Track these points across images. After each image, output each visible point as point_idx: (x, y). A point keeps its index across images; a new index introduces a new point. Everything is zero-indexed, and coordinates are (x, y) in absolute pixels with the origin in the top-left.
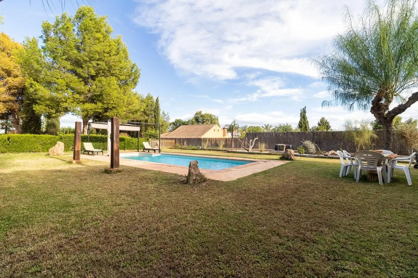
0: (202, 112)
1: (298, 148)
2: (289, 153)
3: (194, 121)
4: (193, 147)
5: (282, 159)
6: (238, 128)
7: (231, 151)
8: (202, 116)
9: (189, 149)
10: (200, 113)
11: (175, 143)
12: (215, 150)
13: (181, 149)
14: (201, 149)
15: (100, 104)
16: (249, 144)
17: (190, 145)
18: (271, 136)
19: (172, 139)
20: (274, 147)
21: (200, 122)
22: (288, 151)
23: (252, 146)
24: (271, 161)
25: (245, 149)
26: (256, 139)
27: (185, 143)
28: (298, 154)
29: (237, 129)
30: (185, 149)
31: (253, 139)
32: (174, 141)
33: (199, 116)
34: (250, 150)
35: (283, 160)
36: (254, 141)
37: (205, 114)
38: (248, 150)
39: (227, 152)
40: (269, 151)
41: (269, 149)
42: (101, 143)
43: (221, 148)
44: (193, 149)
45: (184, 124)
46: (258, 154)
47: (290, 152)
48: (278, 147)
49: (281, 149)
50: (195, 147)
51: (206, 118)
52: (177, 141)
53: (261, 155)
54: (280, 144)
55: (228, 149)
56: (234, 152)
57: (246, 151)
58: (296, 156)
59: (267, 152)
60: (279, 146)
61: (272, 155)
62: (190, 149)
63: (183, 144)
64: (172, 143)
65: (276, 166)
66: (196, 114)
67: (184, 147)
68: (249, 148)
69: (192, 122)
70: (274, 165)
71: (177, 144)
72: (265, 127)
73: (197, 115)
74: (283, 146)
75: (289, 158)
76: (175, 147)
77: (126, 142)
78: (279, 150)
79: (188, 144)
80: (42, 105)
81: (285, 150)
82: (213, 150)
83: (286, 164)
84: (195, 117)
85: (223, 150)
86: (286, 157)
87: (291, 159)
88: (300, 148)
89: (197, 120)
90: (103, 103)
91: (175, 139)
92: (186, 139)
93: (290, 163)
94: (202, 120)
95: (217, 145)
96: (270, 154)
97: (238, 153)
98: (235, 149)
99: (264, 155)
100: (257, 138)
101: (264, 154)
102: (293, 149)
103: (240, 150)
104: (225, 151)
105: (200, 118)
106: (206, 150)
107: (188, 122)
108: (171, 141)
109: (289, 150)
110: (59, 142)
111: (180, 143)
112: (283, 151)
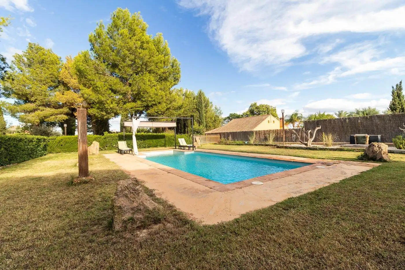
0: (257, 104)
1: (393, 139)
2: (376, 149)
3: (249, 113)
4: (238, 142)
5: (363, 160)
6: (302, 117)
7: (282, 147)
8: (257, 108)
9: (233, 145)
10: (255, 105)
11: (221, 138)
12: (262, 145)
13: (225, 144)
14: (246, 144)
15: (139, 102)
16: (308, 135)
17: (236, 140)
18: (342, 123)
19: (216, 134)
20: (348, 138)
21: (255, 114)
22: (374, 145)
23: (312, 139)
24: (341, 164)
25: (302, 143)
26: (317, 129)
27: (230, 137)
28: (394, 149)
29: (299, 119)
30: (229, 145)
31: (314, 129)
32: (219, 136)
33: (254, 108)
34: (310, 144)
35: (365, 160)
36: (315, 132)
37: (260, 105)
38: (306, 145)
39: (277, 148)
40: (339, 144)
41: (340, 142)
42: (141, 141)
43: (271, 142)
44: (238, 145)
45: (238, 117)
46: (321, 149)
47: (380, 148)
48: (355, 139)
49: (360, 141)
50: (241, 142)
51: (262, 110)
52: (222, 136)
53: (326, 151)
54: (360, 134)
55: (278, 144)
56: (286, 147)
57: (304, 146)
58: (390, 152)
59: (336, 147)
60: (357, 137)
61: (344, 152)
62: (235, 145)
63: (228, 139)
64: (217, 138)
65: (349, 175)
66: (250, 107)
67: (228, 142)
68: (307, 141)
69: (247, 115)
70: (345, 174)
71: (222, 139)
72: (338, 113)
73: (252, 107)
74: (365, 137)
75: (378, 159)
76: (220, 143)
77: (167, 139)
78: (357, 144)
79: (233, 138)
80: (94, 108)
81: (368, 142)
82: (260, 145)
83: (372, 171)
84: (250, 110)
85: (272, 145)
86: (371, 155)
87: (381, 160)
88: (399, 139)
89: (252, 112)
90: (143, 101)
91: (220, 134)
92: (231, 133)
93: (379, 169)
94: (257, 112)
95: (266, 139)
96: (341, 150)
97: (291, 148)
98: (289, 144)
99: (332, 152)
100: (320, 128)
101: (331, 150)
102: (383, 140)
103: (295, 144)
104: (275, 145)
105: (255, 110)
106: (252, 145)
107: (242, 115)
108: (215, 136)
109: (376, 144)
110: (94, 142)
111: (225, 137)
112: (364, 144)
